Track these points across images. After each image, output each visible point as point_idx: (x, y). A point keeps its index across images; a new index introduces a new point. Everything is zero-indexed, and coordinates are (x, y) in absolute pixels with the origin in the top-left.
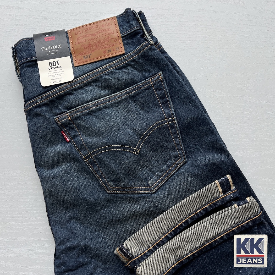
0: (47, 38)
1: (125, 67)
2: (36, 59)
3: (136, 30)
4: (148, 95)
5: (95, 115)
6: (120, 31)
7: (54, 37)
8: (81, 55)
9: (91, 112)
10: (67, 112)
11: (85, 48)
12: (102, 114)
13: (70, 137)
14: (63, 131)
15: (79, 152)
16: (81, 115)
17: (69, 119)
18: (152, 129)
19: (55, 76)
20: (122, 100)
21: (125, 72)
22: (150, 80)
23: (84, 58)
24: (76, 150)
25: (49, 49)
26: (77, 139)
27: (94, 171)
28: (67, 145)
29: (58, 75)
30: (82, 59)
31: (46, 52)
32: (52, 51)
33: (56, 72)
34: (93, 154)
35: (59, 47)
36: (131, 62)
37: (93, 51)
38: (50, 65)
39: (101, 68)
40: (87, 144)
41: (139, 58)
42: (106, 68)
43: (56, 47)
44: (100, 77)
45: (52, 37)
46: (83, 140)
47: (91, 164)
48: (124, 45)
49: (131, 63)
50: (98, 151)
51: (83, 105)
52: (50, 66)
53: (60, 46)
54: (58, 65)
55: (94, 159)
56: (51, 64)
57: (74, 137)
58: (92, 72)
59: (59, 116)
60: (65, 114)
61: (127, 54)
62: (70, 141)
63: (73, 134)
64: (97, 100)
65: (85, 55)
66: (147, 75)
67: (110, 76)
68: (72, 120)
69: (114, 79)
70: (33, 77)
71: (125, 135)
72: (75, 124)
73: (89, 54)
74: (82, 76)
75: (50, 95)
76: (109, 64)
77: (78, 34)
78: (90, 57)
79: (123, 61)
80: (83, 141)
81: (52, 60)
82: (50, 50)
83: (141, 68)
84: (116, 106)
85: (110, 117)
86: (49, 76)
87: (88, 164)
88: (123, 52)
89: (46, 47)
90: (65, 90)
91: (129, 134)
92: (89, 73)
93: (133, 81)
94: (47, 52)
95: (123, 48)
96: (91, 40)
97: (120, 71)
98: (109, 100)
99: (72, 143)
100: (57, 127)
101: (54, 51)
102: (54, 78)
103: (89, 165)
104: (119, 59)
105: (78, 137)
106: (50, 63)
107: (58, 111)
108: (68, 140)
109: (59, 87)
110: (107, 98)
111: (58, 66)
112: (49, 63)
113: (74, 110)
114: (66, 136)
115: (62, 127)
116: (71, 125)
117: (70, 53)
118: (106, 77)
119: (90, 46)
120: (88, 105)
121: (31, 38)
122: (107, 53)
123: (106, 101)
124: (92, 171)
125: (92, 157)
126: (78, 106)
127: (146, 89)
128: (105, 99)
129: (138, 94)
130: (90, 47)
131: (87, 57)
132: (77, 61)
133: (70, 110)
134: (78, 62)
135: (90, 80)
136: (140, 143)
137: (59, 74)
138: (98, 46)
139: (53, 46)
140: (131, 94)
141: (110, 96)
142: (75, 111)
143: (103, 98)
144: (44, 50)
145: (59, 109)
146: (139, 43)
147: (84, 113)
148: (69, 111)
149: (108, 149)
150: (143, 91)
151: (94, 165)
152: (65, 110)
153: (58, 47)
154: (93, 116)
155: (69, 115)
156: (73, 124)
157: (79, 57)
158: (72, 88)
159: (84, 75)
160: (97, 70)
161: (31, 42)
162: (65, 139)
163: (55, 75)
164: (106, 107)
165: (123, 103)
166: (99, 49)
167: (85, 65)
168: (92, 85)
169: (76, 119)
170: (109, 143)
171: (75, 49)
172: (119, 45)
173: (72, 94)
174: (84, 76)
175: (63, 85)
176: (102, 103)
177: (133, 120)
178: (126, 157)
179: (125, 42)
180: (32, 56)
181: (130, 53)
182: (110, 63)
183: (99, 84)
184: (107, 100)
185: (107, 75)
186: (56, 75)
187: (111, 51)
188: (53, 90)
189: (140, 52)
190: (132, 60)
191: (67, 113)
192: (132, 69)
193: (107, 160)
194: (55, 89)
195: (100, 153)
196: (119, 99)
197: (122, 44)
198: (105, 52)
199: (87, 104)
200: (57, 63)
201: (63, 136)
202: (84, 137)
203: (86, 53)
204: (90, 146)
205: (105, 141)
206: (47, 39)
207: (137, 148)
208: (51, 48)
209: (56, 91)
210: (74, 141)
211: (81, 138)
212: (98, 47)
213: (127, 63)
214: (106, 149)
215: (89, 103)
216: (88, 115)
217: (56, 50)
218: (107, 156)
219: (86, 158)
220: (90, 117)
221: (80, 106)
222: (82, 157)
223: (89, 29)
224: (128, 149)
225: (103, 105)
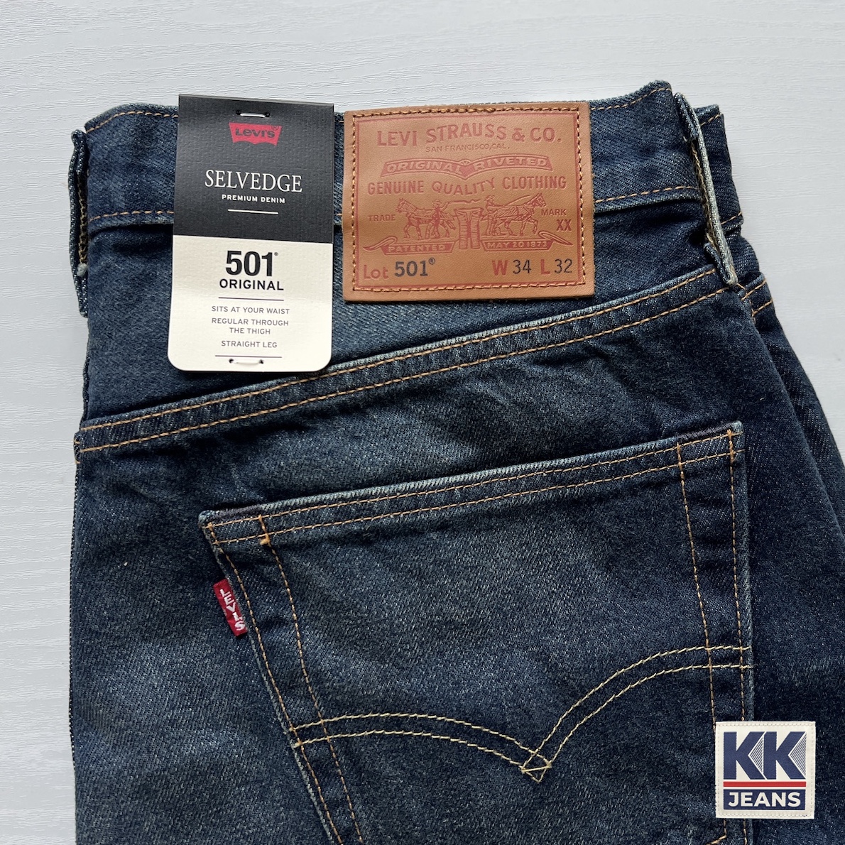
0: (242, 127)
1: (575, 359)
2: (172, 221)
3: (675, 201)
4: (647, 514)
5: (385, 551)
6: (594, 179)
7: (277, 133)
8: (385, 249)
9: (372, 532)
10: (263, 506)
11: (410, 224)
12: (417, 552)
15: (276, 696)
16: (322, 540)
17: (265, 539)
18: (632, 676)
19: (245, 326)
20: (526, 506)
21: (572, 385)
22: (678, 446)
23: (397, 268)
24: (267, 683)
25: (242, 185)
26: (277, 636)
27: (319, 802)
29: (259, 327)
30: (385, 270)
31: (224, 196)
32: (255, 199)
33: (250, 310)
34: (338, 727)
35: (291, 188)
36: (613, 343)
37: (448, 247)
38: (229, 266)
39: (465, 338)
40: (318, 678)
41: (656, 334)
42: (490, 344)
43: (276, 182)
44: (453, 382)
45: (268, 128)
46: (305, 652)
47: (317, 767)
48: (596, 253)
49: (611, 349)
50: (360, 726)
51: (340, 494)
52: (229, 270)
53: (295, 186)
54: (269, 273)
55: (336, 752)
56: (239, 265)
57: (268, 625)
58: (422, 348)
59: (221, 513)
60: (249, 514)
61: (604, 301)
62: (243, 635)
63: (268, 610)
64: (412, 485)
65: (406, 259)
66: (667, 416)
67: (499, 388)
68: (273, 547)
69: (515, 403)
70: (141, 306)
71: (502, 677)
72: (287, 568)
73: (426, 258)
74: (371, 359)
75: (199, 416)
76: (508, 328)
77: (393, 142)
78: (424, 274)
79: (576, 329)
80: (305, 660)
81: (244, 245)
82: (247, 191)
83: (647, 379)
84: (489, 529)
86: (214, 320)
87: (302, 760)
88: (588, 289)
89: (230, 173)
90: (278, 406)
92: (406, 350)
93: (598, 433)
94: (229, 197)
95: (590, 267)
96: (448, 190)
97: (550, 373)
98: (466, 497)
99: (253, 647)
101: (263, 199)
102: (237, 337)
103: (306, 769)
104: (559, 317)
105: (285, 630)
106: (233, 257)
107: (222, 492)
108: (237, 625)
109: (254, 387)
110: (456, 484)
111: (268, 280)
112: (230, 253)
113: (296, 507)
116: (267, 570)
117: (338, 229)
118: (480, 387)
119: (437, 222)
120: (366, 497)
121: (166, 110)
122: (509, 276)
123: (450, 498)
124: (314, 799)
125: (328, 738)
126: (318, 490)
127: (647, 485)
128: (449, 485)
129: (602, 498)
130: (436, 225)
131: (412, 270)
132: (361, 273)
133: (278, 504)
134: (361, 281)
135: (402, 382)
136: (564, 729)
137: (264, 322)
138: (473, 228)
139: (265, 175)
140: (578, 489)
141: (475, 474)
142: (299, 511)
143: (440, 481)
144: (217, 185)
145: (230, 483)
146: (675, 266)
147: (336, 532)
148: (272, 505)
149: (407, 726)
150: (632, 489)
151: (329, 775)
152: (253, 495)
153: (288, 186)
154: (377, 551)
155: (265, 524)
156: (275, 563)
157: (374, 260)
158: (311, 402)
159: (382, 356)
160: (445, 342)
161: (161, 132)
162: (225, 621)
163: (246, 321)
164: (443, 526)
165: (525, 522)
166: (475, 243)
167: (396, 303)
168: (407, 409)
169: (293, 547)
170: (423, 699)
171: (361, 213)
172: (570, 251)
173: (307, 429)
174: (378, 357)
175: (270, 382)
176: (429, 503)
177: (555, 614)
178: (486, 782)
179: (610, 239)
180: (152, 204)
181: (620, 299)
182: (514, 328)
183: (441, 410)
184: (456, 492)
185: (485, 377)
186: (250, 325)
187: (529, 270)
188: (221, 398)
189: (669, 308)
190: (618, 335)
191: (261, 512)
192: (608, 379)
193: (393, 774)
194: (231, 392)
195: (367, 733)
196: (512, 498)
197: (589, 248)
198: (500, 267)
199: (363, 492)
200: (264, 263)
201: (217, 603)
202: (312, 637)
203: (409, 249)
204: (330, 690)
205: (404, 685)
206: (241, 131)
207: (540, 752)
208: (253, 181)
209: (231, 405)
210: (263, 643)
211: (296, 637)
212: (474, 237)
213: (590, 342)
214: (397, 725)
215: (374, 490)
216: (354, 543)
217: (273, 200)
218: (394, 757)
219: (303, 735)
220: (359, 555)
221: (328, 496)
222: (282, 724)
223: (450, 131)
224: (503, 747)
225: (434, 513)
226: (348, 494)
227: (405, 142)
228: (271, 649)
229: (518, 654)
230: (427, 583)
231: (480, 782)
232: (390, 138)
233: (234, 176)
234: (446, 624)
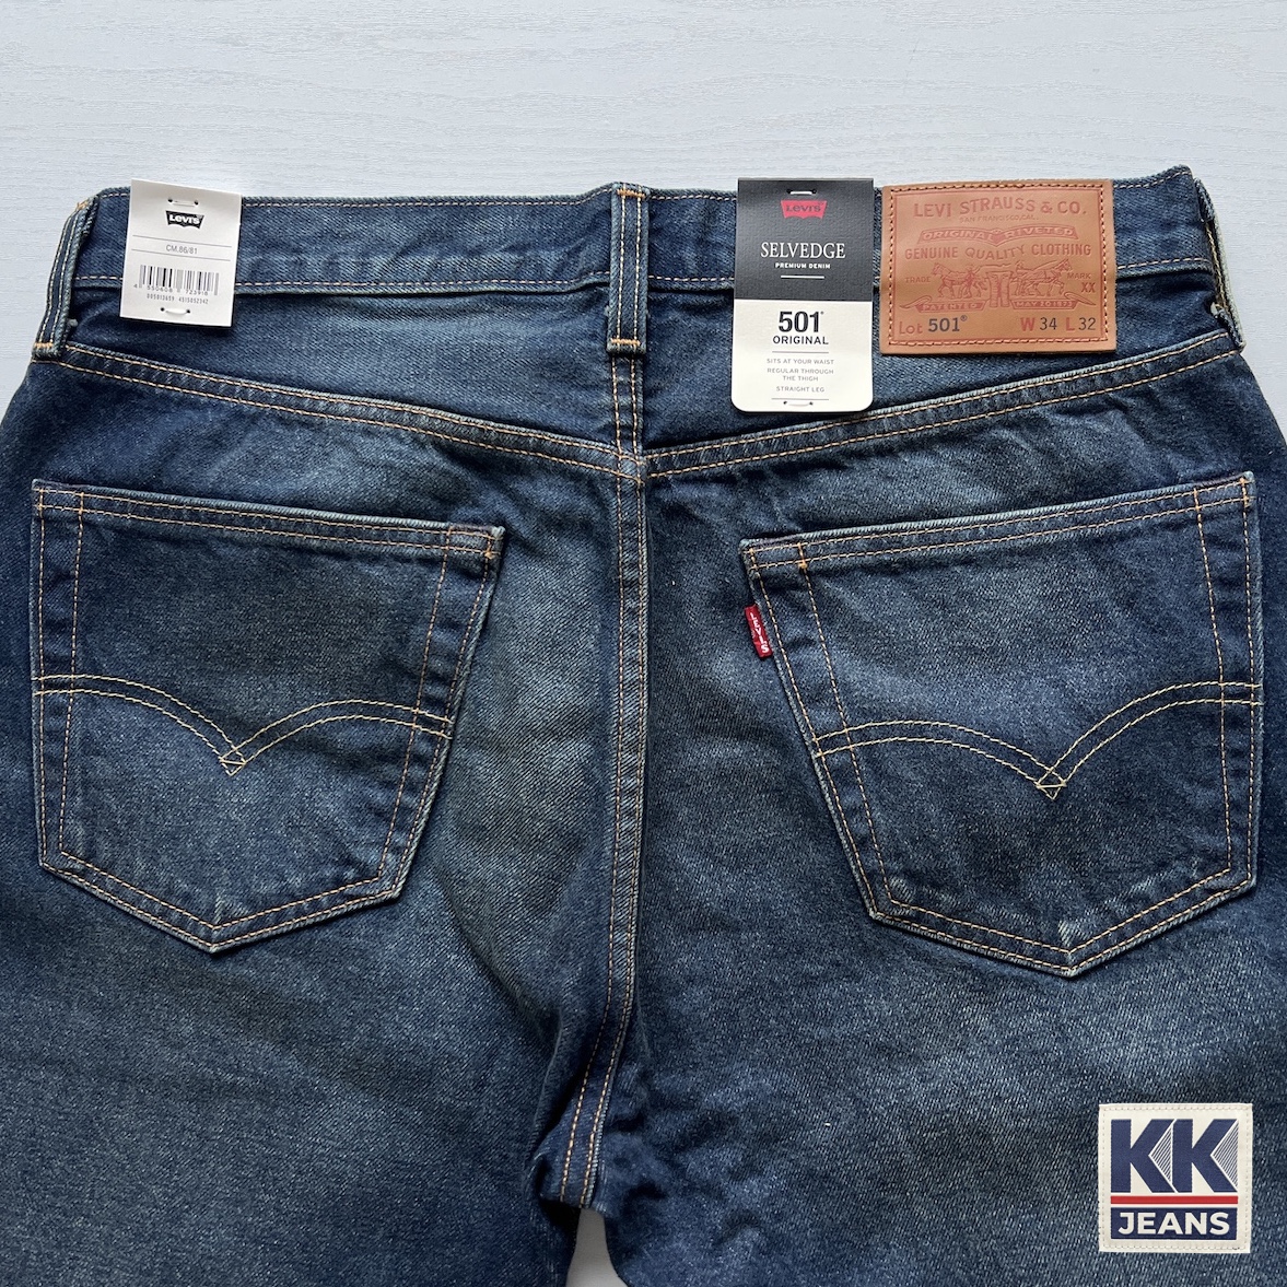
0: (792, 203)
1: (1094, 409)
2: (733, 286)
3: (1194, 271)
4: (1166, 554)
5: (911, 582)
6: (1117, 248)
7: (823, 207)
8: (920, 308)
9: (900, 563)
10: (803, 535)
11: (944, 285)
12: (941, 583)
13: (775, 640)
14: (757, 607)
15: (800, 710)
16: (855, 568)
17: (803, 564)
18: (1147, 706)
19: (796, 375)
20: (1047, 545)
21: (1092, 433)
22: (1195, 492)
23: (931, 324)
25: (793, 255)
26: (804, 655)
27: (837, 811)
28: (755, 667)
29: (808, 375)
30: (919, 327)
31: (777, 265)
32: (804, 266)
33: (800, 361)
34: (863, 735)
35: (836, 255)
36: (1132, 396)
37: (979, 305)
38: (781, 324)
39: (993, 389)
40: (846, 689)
41: (1174, 388)
42: (1017, 394)
43: (823, 251)
44: (981, 429)
45: (815, 203)
46: (833, 667)
47: (837, 776)
48: (1118, 315)
49: (1130, 401)
50: (885, 732)
51: (874, 527)
52: (781, 328)
53: (839, 252)
54: (816, 330)
55: (857, 761)
56: (791, 323)
57: (794, 645)
58: (953, 397)
59: (761, 541)
60: (789, 542)
61: (1125, 357)
62: (770, 656)
63: (795, 631)
64: (939, 522)
65: (939, 316)
66: (1183, 467)
67: (1023, 435)
68: (809, 573)
69: (1037, 448)
70: (704, 358)
72: (819, 594)
73: (958, 315)
74: (907, 406)
75: (754, 449)
76: (1034, 380)
77: (929, 213)
78: (956, 329)
79: (1098, 382)
80: (834, 673)
81: (794, 306)
82: (797, 259)
83: (1163, 432)
84: (1011, 566)
85: (972, 604)
86: (769, 370)
87: (822, 769)
88: (1110, 344)
89: (782, 244)
90: (823, 444)
91: (1037, 698)
92: (939, 400)
93: (1116, 476)
94: (782, 265)
95: (1112, 325)
96: (980, 255)
97: (1072, 421)
98: (989, 535)
99: (779, 666)
100: (740, 586)
101: (811, 266)
102: (790, 383)
103: (826, 779)
104: (1082, 371)
105: (812, 650)
106: (785, 316)
107: (763, 523)
108: (763, 647)
109: (804, 426)
110: (981, 522)
111: (815, 335)
112: (782, 314)
113: (832, 537)
114: (759, 633)
115: (759, 588)
116: (799, 594)
117: (876, 290)
118: (1006, 434)
119: (970, 284)
120: (897, 531)
121: (727, 195)
122: (1036, 332)
123: (975, 535)
124: (831, 808)
125: (851, 747)
126: (853, 523)
127: (1167, 526)
128: (975, 522)
129: (1122, 537)
130: (969, 285)
131: (945, 327)
132: (897, 329)
133: (817, 534)
134: (897, 336)
135: (934, 429)
136: (1079, 753)
137: (812, 371)
138: (1004, 288)
139: (812, 245)
140: (1099, 529)
141: (998, 515)
142: (836, 541)
143: (965, 520)
144: (772, 255)
145: (772, 515)
146: (1193, 327)
147: (868, 560)
148: (811, 534)
149: (931, 734)
150: (1153, 529)
151: (847, 784)
152: (792, 526)
153: (833, 253)
155: (804, 551)
156: (806, 589)
157: (908, 317)
158: (852, 444)
159: (917, 404)
160: (975, 392)
161: (723, 213)
162: (752, 641)
163: (797, 371)
164: (967, 561)
165: (1046, 560)
166: (1005, 302)
167: (929, 356)
168: (936, 454)
169: (828, 573)
170: (945, 710)
171: (899, 275)
172: (1094, 311)
173: (844, 468)
174: (914, 404)
175: (818, 423)
176: (955, 537)
177: (1073, 647)
178: (1003, 793)
179: (1131, 302)
180: (719, 272)
181: (1141, 356)
182: (1039, 380)
183: (967, 456)
184: (981, 529)
185: (1011, 426)
186: (800, 373)
187: (1055, 326)
188: (775, 434)
189: (1186, 365)
190: (1137, 389)
191: (802, 540)
192: (1127, 429)
193: (915, 778)
194: (783, 429)
195: (891, 740)
196: (1035, 538)
197: (1111, 309)
198: (1028, 324)
199: (894, 526)
200: (811, 321)
201: (748, 626)
202: (838, 657)
203: (942, 308)
206: (791, 208)
207: (1056, 770)
208: (802, 250)
209: (783, 440)
210: (789, 662)
211: (824, 655)
212: (1004, 297)
213: (1111, 394)
214: (920, 733)
215: (904, 525)
216: (883, 573)
217: (820, 266)
218: (916, 763)
219: (825, 745)
220: (887, 584)
221: (862, 529)
222: (805, 735)
223: (982, 204)
224: (1019, 762)
225: (959, 549)
226: (881, 528)
227: (940, 213)
228: (798, 666)
229: (1037, 682)
230: (949, 612)
231: (996, 792)
232: (927, 210)
233: (786, 246)
234: (968, 649)
